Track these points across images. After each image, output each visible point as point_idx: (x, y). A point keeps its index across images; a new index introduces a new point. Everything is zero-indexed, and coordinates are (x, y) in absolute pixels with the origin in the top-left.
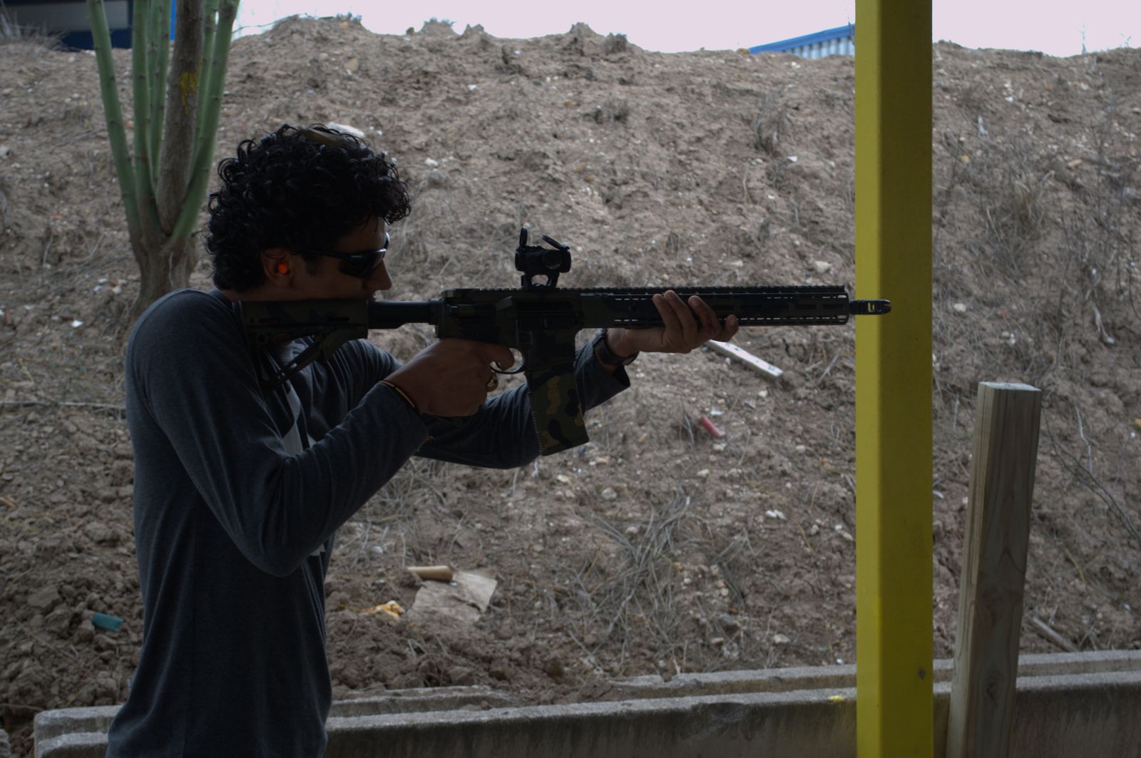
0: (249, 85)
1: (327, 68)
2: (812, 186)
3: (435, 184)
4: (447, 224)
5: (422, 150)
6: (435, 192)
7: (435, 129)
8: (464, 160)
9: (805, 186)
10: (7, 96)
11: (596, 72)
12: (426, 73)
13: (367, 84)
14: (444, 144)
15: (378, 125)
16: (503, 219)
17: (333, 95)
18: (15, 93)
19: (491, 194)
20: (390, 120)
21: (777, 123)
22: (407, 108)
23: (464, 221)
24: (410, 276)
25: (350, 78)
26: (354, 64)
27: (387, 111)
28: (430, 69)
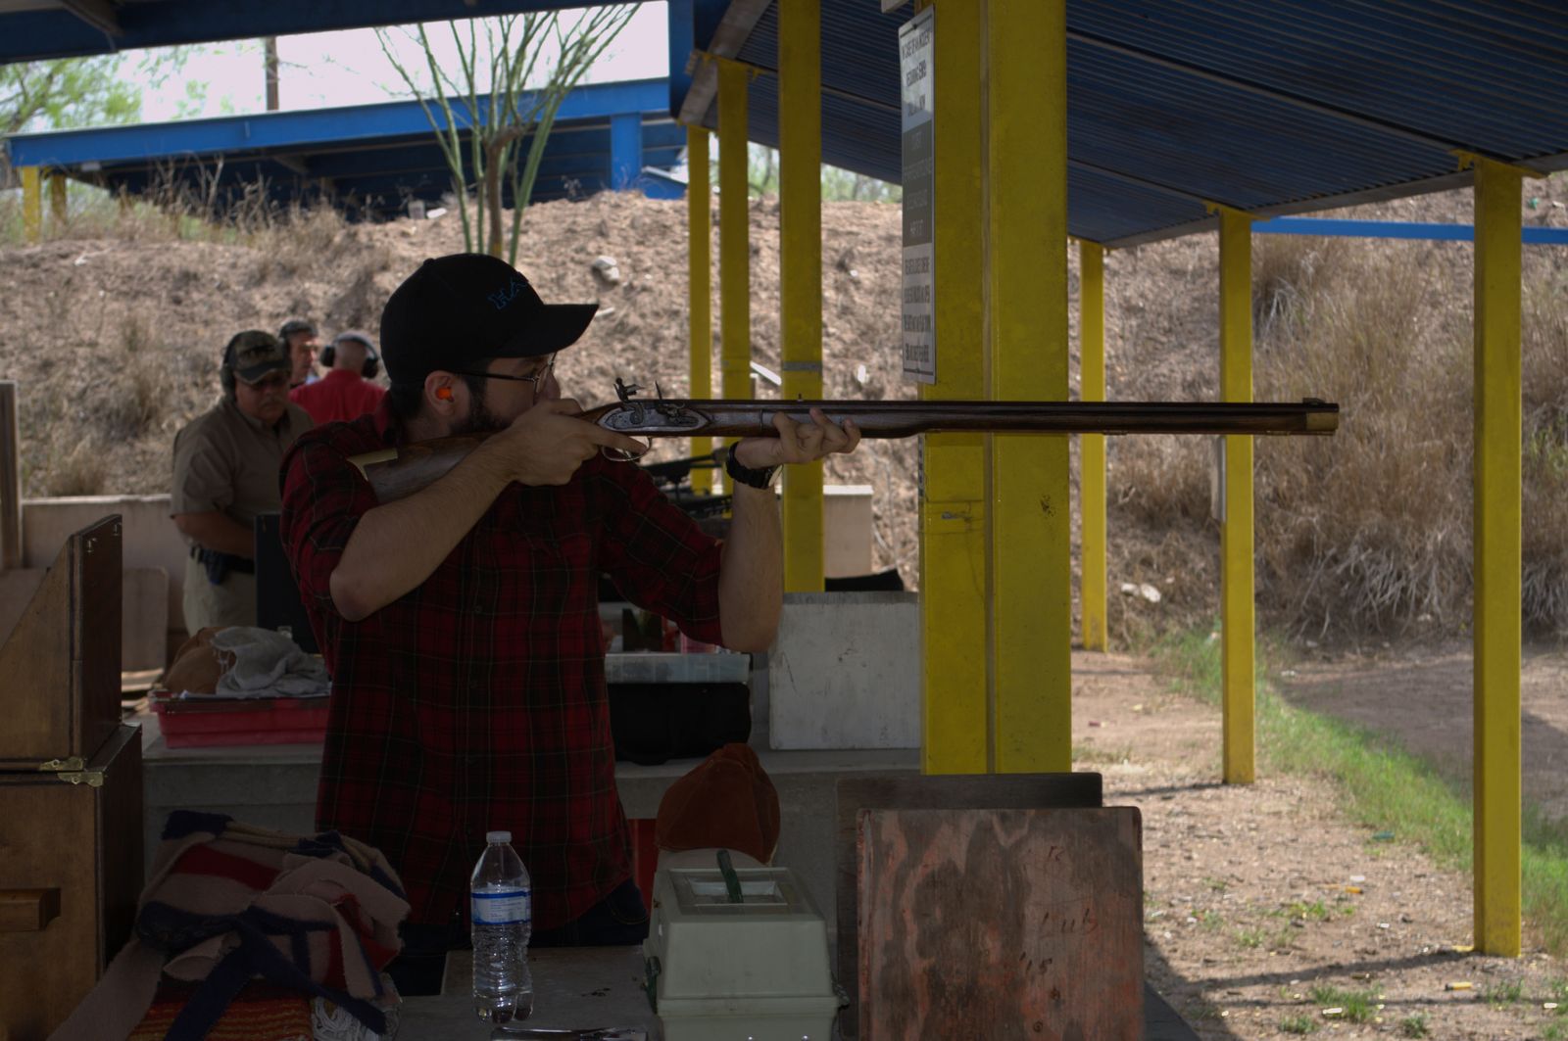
0: (569, 235)
1: (611, 224)
2: (858, 289)
3: (645, 289)
4: (647, 310)
5: (647, 270)
6: (644, 294)
7: (658, 259)
8: (667, 275)
9: (852, 288)
10: (443, 243)
11: (764, 223)
12: (665, 226)
13: (632, 233)
14: (660, 267)
15: (629, 255)
16: (675, 307)
17: (611, 240)
18: (448, 241)
19: (674, 293)
20: (636, 254)
21: (849, 253)
22: (648, 247)
23: (655, 308)
24: (618, 336)
25: (623, 229)
26: (628, 222)
27: (635, 249)
28: (668, 223)
